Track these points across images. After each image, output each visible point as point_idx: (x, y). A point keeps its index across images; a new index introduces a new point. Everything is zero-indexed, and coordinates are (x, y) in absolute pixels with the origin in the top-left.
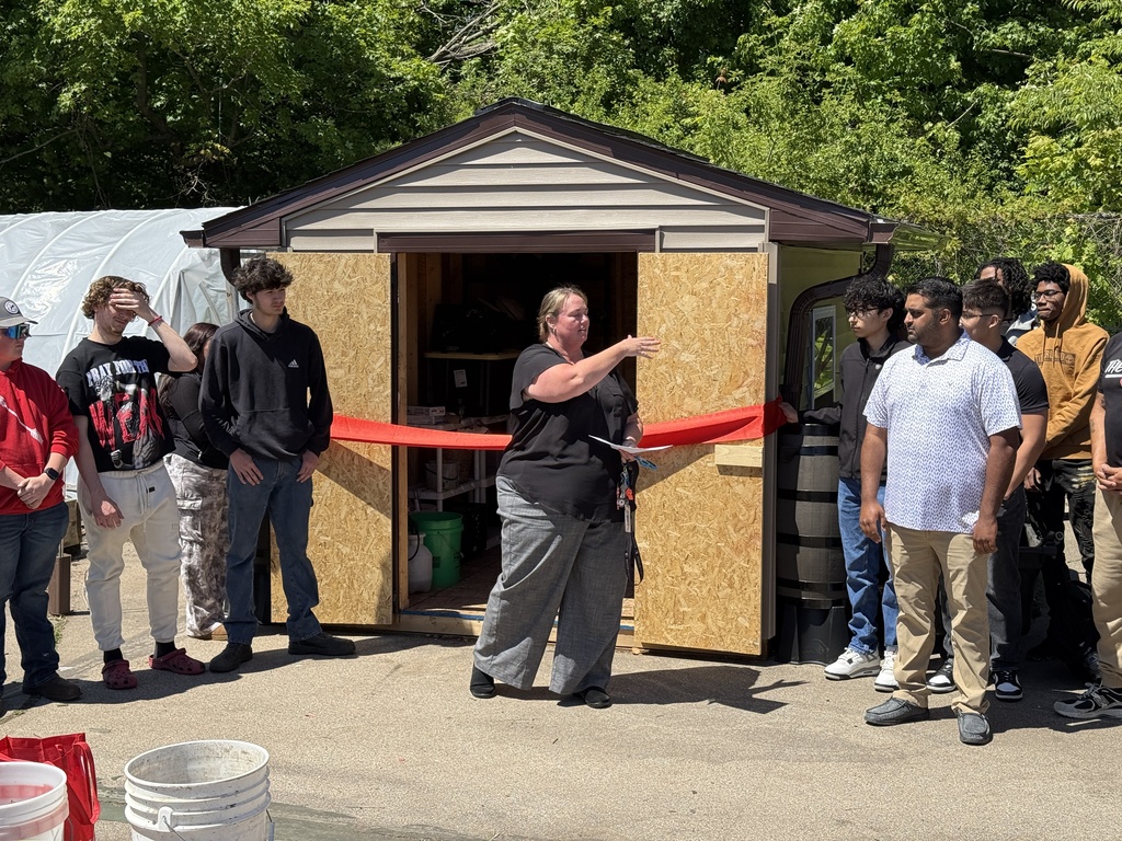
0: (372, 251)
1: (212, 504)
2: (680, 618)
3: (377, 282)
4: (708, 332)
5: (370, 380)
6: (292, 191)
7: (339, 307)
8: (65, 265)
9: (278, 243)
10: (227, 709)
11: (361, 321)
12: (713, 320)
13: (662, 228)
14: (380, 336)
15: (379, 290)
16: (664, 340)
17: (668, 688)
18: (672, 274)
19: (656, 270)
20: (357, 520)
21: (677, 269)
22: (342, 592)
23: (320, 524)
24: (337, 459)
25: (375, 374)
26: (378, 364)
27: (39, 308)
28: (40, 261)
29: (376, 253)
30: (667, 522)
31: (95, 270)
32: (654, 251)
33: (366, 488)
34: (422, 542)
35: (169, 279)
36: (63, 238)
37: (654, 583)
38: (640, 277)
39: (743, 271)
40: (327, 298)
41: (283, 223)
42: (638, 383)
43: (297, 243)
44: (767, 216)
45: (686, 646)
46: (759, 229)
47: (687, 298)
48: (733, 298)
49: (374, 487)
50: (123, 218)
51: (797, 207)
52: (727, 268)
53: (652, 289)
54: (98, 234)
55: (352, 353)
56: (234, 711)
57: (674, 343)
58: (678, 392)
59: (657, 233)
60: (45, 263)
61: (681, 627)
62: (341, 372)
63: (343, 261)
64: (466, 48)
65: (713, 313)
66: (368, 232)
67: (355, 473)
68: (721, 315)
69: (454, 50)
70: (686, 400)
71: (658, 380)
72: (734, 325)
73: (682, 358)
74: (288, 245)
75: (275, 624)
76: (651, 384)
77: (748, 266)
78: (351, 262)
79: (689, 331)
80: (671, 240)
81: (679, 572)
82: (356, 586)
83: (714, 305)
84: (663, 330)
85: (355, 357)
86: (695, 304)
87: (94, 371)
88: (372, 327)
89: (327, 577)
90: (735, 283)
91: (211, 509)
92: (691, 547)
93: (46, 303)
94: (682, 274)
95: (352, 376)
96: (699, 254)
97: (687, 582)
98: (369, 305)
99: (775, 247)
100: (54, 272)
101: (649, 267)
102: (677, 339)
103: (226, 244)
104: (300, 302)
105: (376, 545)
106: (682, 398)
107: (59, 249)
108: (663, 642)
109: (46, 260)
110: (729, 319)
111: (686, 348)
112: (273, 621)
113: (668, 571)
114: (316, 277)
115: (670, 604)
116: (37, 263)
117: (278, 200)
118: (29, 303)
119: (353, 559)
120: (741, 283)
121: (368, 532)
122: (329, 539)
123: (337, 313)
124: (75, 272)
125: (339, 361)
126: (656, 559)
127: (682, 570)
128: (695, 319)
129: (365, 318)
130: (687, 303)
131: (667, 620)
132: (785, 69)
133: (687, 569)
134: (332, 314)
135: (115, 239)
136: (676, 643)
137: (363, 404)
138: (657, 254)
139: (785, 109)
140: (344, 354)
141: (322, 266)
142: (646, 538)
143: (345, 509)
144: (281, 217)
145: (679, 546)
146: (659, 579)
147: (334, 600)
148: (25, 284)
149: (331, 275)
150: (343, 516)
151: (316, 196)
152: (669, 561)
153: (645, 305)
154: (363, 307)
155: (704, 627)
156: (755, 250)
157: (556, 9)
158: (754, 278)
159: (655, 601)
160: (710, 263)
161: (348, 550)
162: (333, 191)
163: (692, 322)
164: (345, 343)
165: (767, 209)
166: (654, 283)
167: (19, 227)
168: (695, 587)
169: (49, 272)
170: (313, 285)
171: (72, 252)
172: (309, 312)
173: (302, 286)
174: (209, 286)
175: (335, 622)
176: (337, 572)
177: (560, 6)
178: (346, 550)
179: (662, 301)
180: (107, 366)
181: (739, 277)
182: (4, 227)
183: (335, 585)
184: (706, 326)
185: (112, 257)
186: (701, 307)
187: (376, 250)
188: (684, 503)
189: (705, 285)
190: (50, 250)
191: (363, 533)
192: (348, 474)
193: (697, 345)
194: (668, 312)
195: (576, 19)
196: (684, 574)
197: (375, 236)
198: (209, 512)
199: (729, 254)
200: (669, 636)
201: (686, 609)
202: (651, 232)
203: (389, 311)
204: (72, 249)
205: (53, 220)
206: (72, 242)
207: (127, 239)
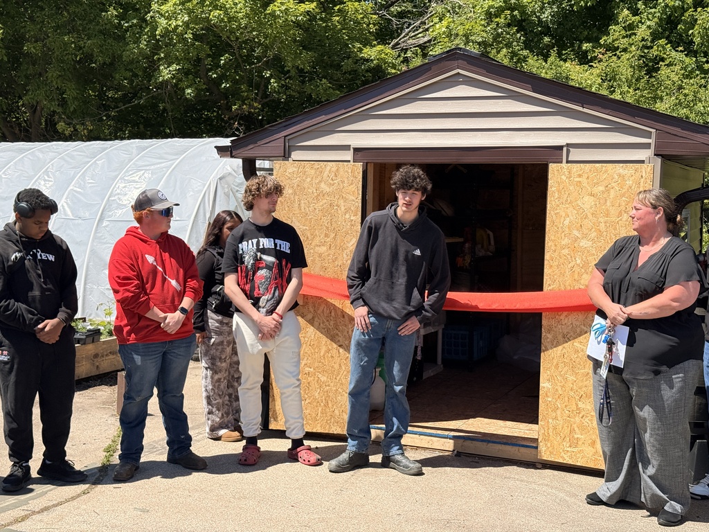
0: (349, 161)
1: (222, 342)
2: (574, 443)
3: (352, 184)
4: (603, 225)
5: (345, 255)
6: (293, 117)
7: (325, 201)
8: (143, 174)
9: (283, 155)
10: (234, 497)
11: (339, 212)
12: (607, 215)
13: (568, 145)
14: (353, 223)
15: (353, 189)
16: (567, 230)
17: (568, 499)
18: (576, 179)
19: (563, 177)
20: (332, 357)
21: (580, 176)
22: (320, 409)
23: (306, 358)
24: (319, 312)
25: (348, 250)
26: (351, 243)
27: (125, 203)
28: (127, 171)
29: (352, 163)
30: (566, 368)
31: (162, 178)
32: (561, 162)
33: (340, 335)
34: (378, 374)
35: (210, 184)
36: (143, 156)
37: (554, 414)
38: (550, 182)
39: (633, 178)
40: (316, 194)
41: (287, 141)
42: (546, 262)
43: (296, 155)
44: (654, 136)
45: (579, 464)
46: (647, 146)
47: (586, 198)
48: (623, 199)
49: (345, 333)
50: (182, 144)
51: (679, 130)
52: (619, 175)
53: (559, 191)
54: (165, 153)
55: (332, 235)
56: (239, 499)
57: (576, 233)
58: (577, 269)
59: (565, 149)
60: (131, 173)
61: (574, 450)
62: (324, 248)
63: (328, 168)
64: (411, 41)
65: (607, 210)
66: (346, 148)
67: (332, 323)
68: (613, 211)
69: (403, 42)
70: (584, 276)
71: (562, 261)
72: (624, 219)
73: (581, 244)
74: (289, 156)
75: (272, 430)
76: (556, 263)
77: (637, 174)
78: (334, 169)
79: (587, 223)
80: (575, 155)
81: (574, 407)
82: (330, 405)
83: (608, 204)
84: (567, 222)
85: (334, 238)
86: (593, 203)
87: (245, 243)
88: (347, 216)
89: (309, 397)
90: (626, 187)
91: (222, 345)
92: (584, 389)
93: (130, 199)
94: (583, 180)
95: (332, 252)
96: (597, 165)
97: (581, 415)
98: (345, 200)
99: (659, 160)
100: (137, 179)
101: (557, 175)
102: (577, 230)
103: (245, 155)
104: (297, 197)
105: (346, 376)
106: (580, 275)
107: (140, 163)
108: (561, 460)
109: (130, 171)
110: (620, 214)
111: (585, 236)
112: (270, 428)
113: (566, 406)
114: (309, 180)
115: (567, 431)
116: (125, 172)
117: (284, 124)
118: (119, 199)
119: (329, 386)
120: (631, 187)
121: (340, 366)
122: (312, 370)
123: (323, 205)
124: (150, 179)
125: (323, 241)
126: (557, 396)
127: (577, 406)
128: (593, 214)
129: (343, 208)
130: (587, 202)
131: (565, 443)
132: (633, 48)
133: (581, 405)
134: (318, 206)
135: (176, 157)
136: (571, 462)
137: (339, 272)
138: (564, 165)
139: (632, 76)
140: (326, 236)
141: (313, 171)
142: (549, 380)
143: (324, 349)
144: (285, 137)
145: (575, 388)
146: (559, 412)
147: (314, 415)
148: (117, 186)
149: (319, 178)
150: (322, 354)
151: (310, 121)
152: (566, 399)
153: (554, 203)
154: (341, 202)
155: (594, 450)
156: (643, 162)
157: (472, 14)
158: (642, 184)
159: (555, 428)
160: (606, 171)
161: (325, 378)
162: (323, 118)
163: (590, 216)
164: (327, 228)
165: (653, 131)
166: (561, 188)
167: (116, 149)
168: (587, 420)
169: (133, 178)
170: (306, 185)
171: (148, 166)
172: (302, 205)
173: (298, 186)
174: (237, 191)
175: (314, 431)
176: (317, 394)
177: (474, 12)
178: (323, 379)
179: (567, 201)
180: (255, 241)
181: (629, 183)
182: (106, 148)
183: (315, 404)
184: (602, 220)
185: (173, 169)
186: (598, 205)
187: (352, 161)
188: (579, 355)
189: (601, 188)
190: (134, 164)
191: (336, 366)
192: (327, 323)
193: (594, 235)
194: (571, 209)
195: (485, 19)
196: (578, 409)
197: (352, 150)
198: (220, 347)
199: (622, 165)
200: (565, 456)
201: (579, 436)
202: (560, 148)
203: (360, 205)
204: (148, 163)
205: (138, 145)
206: (148, 159)
207: (184, 158)
